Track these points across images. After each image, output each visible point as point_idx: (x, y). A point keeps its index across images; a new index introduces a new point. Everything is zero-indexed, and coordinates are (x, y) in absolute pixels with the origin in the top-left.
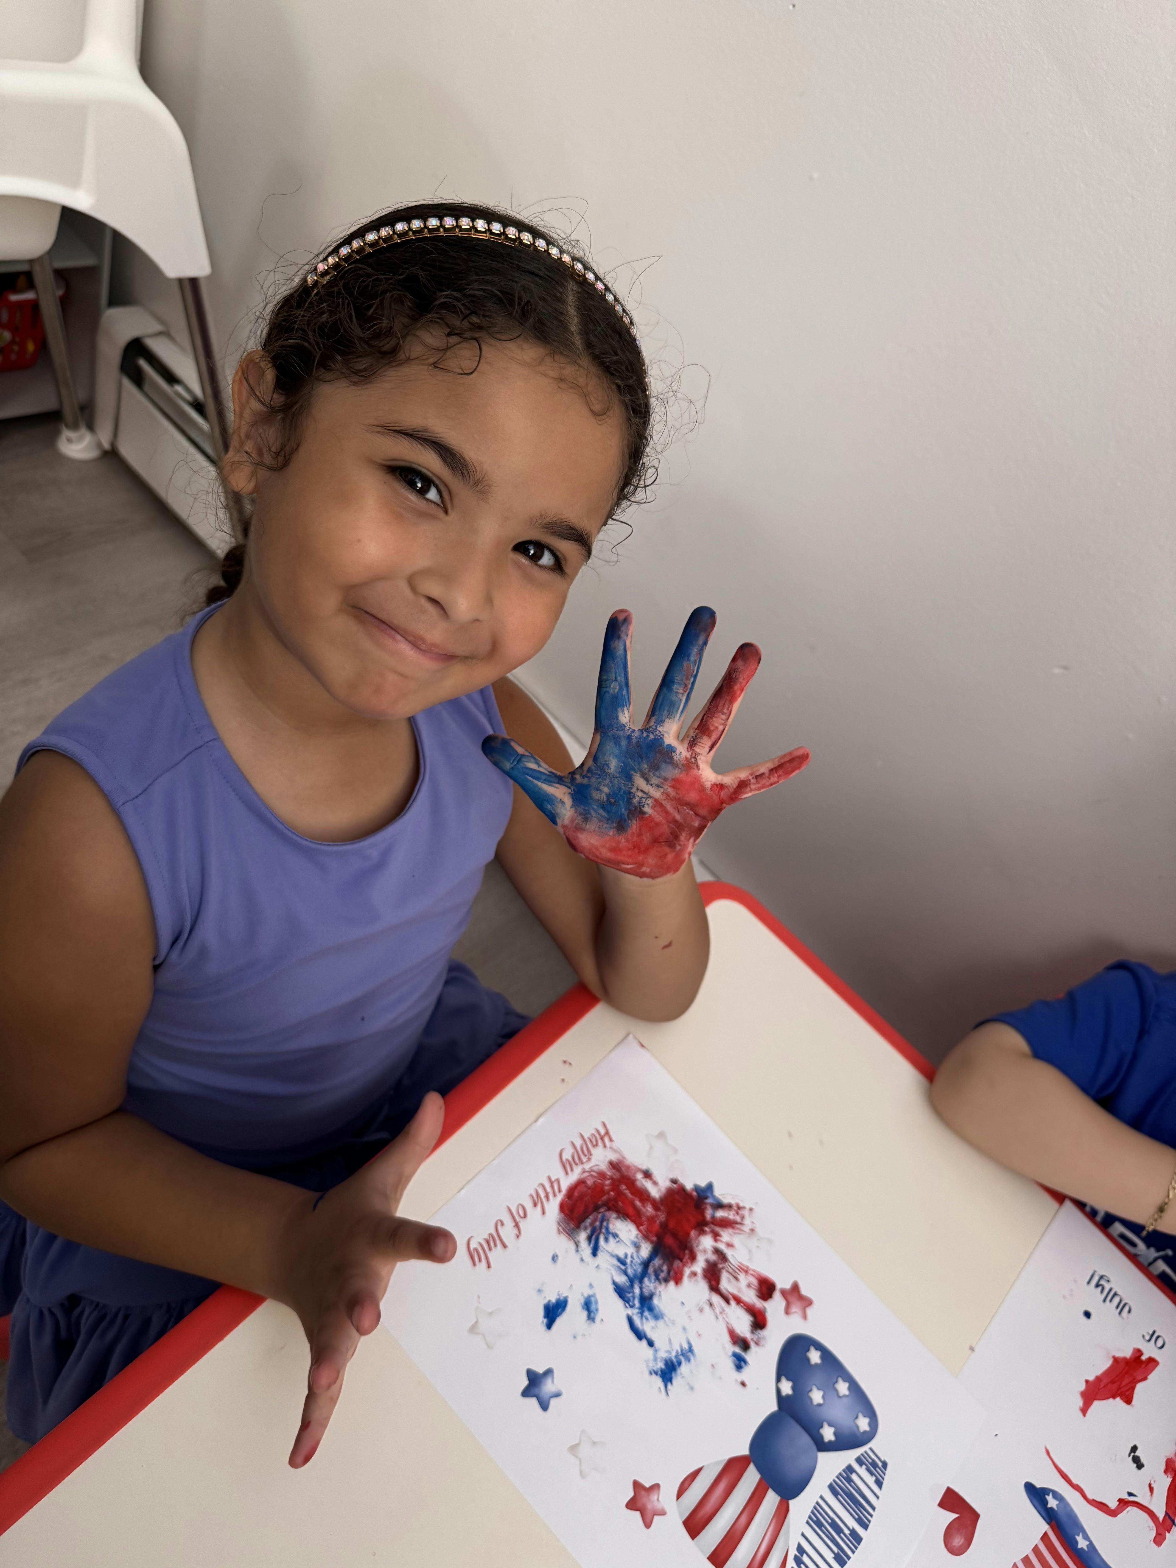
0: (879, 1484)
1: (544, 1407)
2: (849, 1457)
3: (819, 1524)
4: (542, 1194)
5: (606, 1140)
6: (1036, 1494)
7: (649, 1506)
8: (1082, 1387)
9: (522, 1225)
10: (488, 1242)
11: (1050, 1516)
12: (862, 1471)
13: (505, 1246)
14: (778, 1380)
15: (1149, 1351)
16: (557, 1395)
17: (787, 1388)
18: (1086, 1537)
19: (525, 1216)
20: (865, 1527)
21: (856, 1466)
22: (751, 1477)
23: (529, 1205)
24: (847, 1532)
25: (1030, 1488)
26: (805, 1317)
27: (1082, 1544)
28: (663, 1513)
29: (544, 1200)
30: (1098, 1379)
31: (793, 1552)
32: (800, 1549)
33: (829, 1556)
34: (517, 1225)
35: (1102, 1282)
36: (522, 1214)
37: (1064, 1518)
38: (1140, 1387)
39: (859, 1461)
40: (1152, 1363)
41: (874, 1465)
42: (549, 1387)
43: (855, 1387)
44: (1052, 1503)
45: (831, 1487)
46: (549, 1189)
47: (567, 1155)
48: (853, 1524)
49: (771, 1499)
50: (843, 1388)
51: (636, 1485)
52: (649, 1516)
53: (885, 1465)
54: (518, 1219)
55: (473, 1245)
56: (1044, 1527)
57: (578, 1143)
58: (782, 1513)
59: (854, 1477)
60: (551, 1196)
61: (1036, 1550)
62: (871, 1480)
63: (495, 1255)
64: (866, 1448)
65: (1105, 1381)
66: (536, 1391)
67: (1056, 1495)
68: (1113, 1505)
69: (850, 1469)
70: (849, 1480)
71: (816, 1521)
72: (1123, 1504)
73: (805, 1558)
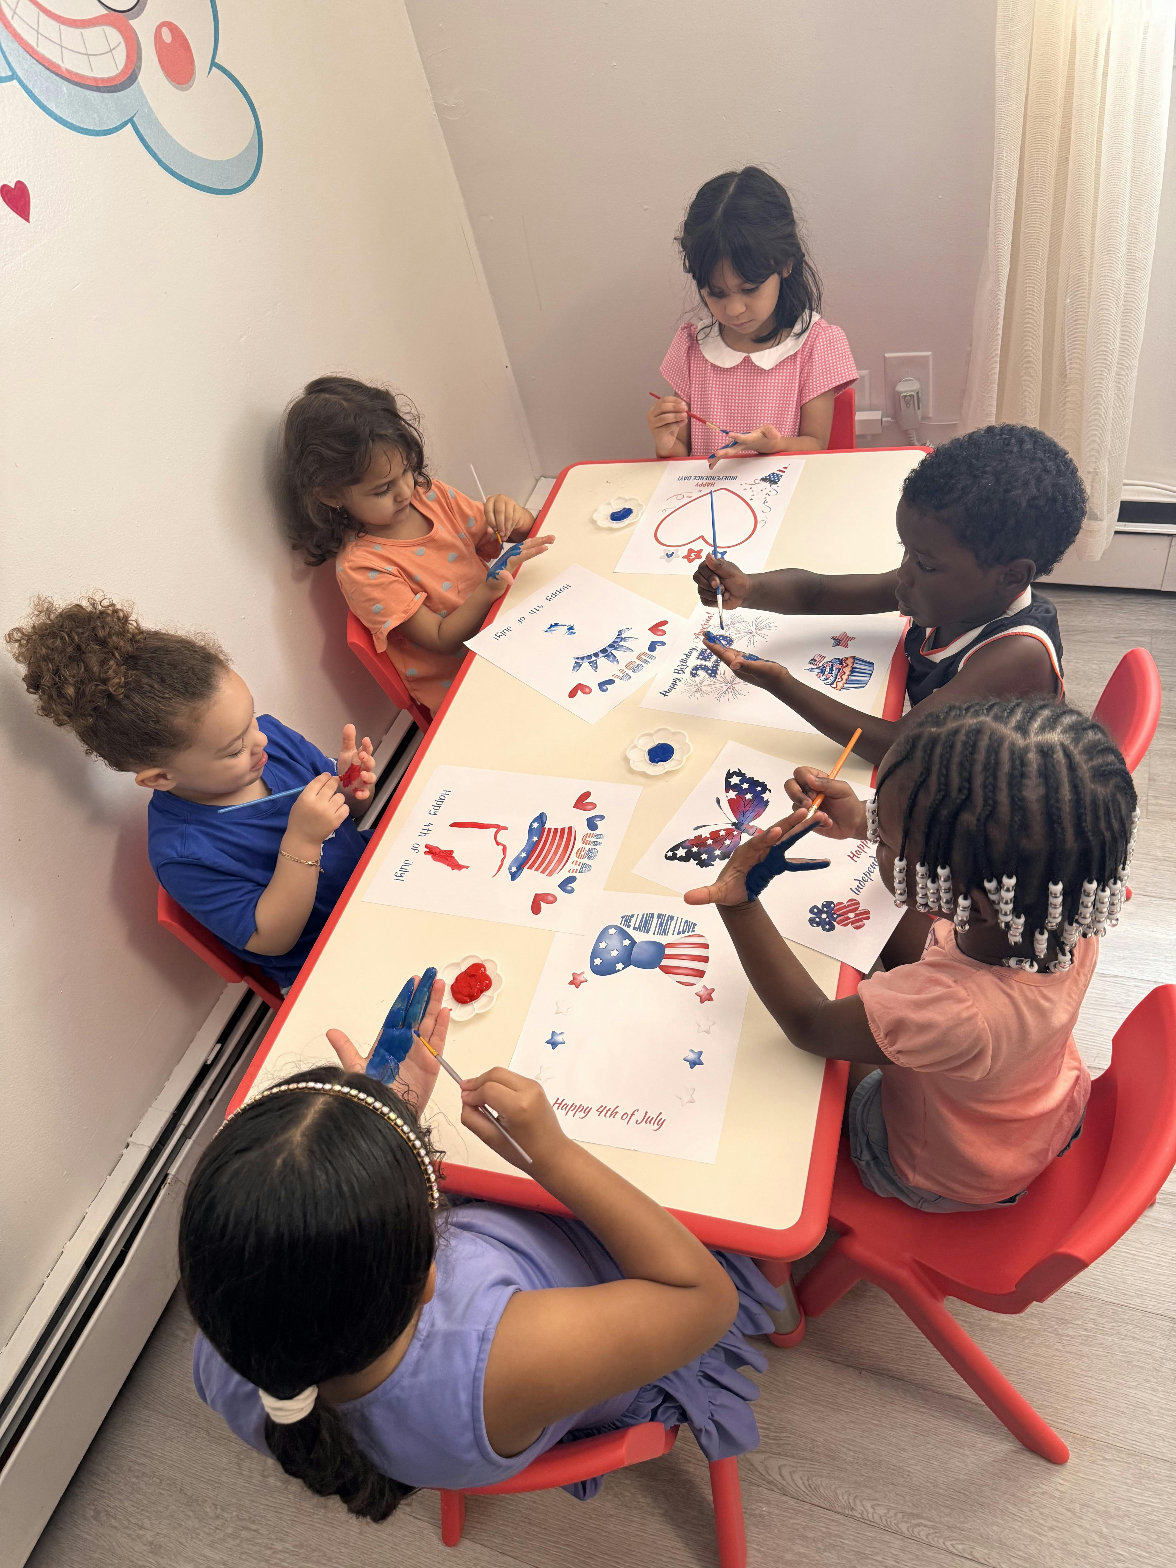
0: (632, 916)
1: (701, 1053)
2: (630, 931)
3: (665, 931)
4: (609, 1113)
5: (559, 1102)
6: (514, 876)
7: (706, 993)
8: (456, 871)
9: (630, 1113)
10: (650, 1122)
11: (520, 868)
12: (632, 924)
13: (646, 1113)
14: (619, 971)
15: (423, 849)
16: (692, 1051)
17: (620, 966)
18: (520, 853)
19: (626, 1113)
20: (653, 915)
21: (632, 927)
22: (665, 962)
23: (619, 1116)
24: (660, 920)
25: (513, 879)
26: (583, 973)
27: (524, 855)
28: (704, 987)
29: (612, 1110)
30: (448, 865)
31: (682, 935)
32: (679, 933)
33: (673, 923)
34: (632, 1114)
35: (399, 875)
36: (626, 1116)
37: (518, 864)
38: (443, 848)
39: (629, 926)
40: (427, 846)
41: (626, 921)
42: (692, 1056)
43: (600, 939)
44: (514, 869)
45: (647, 932)
46: (605, 1111)
47: (582, 1114)
48: (655, 920)
49: (668, 951)
50: (603, 945)
51: (702, 1002)
52: (709, 991)
53: (623, 917)
54: (629, 1116)
55: (656, 1127)
56: (525, 869)
57: (571, 1113)
58: (670, 945)
59: (637, 926)
60: (607, 1109)
61: (537, 870)
62: (633, 920)
63: (653, 1114)
64: (622, 926)
65: (447, 862)
66: (697, 1061)
67: (510, 869)
68: (501, 847)
69: (635, 928)
70: (639, 927)
71: (665, 932)
72: (498, 844)
73: (681, 930)
